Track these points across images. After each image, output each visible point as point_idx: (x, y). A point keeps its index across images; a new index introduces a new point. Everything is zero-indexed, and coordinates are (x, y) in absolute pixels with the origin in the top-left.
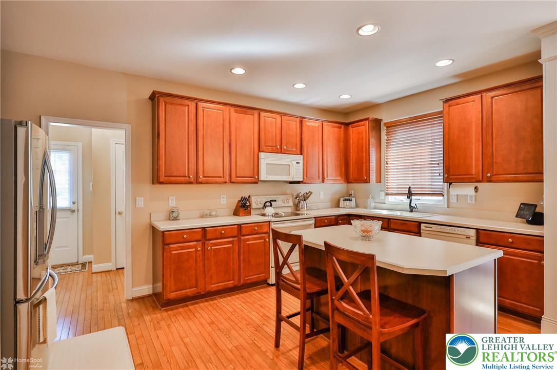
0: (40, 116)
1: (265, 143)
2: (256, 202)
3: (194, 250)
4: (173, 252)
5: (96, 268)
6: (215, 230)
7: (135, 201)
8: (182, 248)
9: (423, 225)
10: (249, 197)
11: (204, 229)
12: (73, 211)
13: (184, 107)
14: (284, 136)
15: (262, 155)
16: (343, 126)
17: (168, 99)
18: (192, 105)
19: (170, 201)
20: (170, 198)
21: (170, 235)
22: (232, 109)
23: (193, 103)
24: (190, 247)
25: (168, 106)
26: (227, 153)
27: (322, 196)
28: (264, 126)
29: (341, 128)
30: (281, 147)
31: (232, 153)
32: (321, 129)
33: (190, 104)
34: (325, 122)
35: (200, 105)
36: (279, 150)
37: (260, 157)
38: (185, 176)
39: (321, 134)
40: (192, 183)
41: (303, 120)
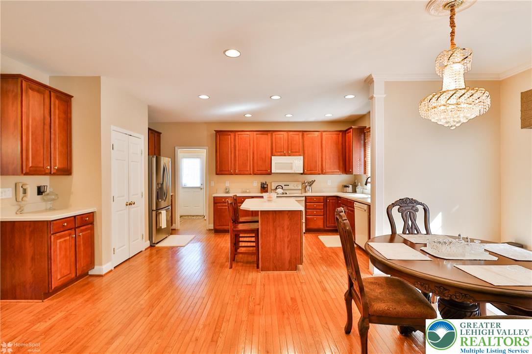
0: (175, 148)
1: (276, 150)
2: (274, 185)
3: (227, 207)
4: (219, 207)
7: (210, 183)
8: (222, 206)
9: (355, 203)
10: (266, 182)
12: (201, 189)
13: (228, 136)
14: (290, 145)
15: (272, 157)
16: (341, 133)
17: (220, 133)
18: (233, 135)
19: (226, 184)
20: (226, 182)
21: (216, 199)
22: (255, 133)
23: (233, 133)
25: (221, 136)
26: (252, 158)
27: (329, 183)
28: (275, 140)
29: (339, 134)
30: (290, 151)
31: (253, 158)
32: (319, 137)
33: (231, 134)
34: (324, 131)
35: (237, 133)
36: (287, 154)
37: (272, 159)
38: (229, 171)
39: (320, 141)
40: (232, 174)
41: (305, 133)
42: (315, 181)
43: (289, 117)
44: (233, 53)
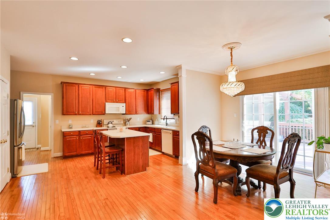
0: (20, 92)
1: (108, 99)
2: (105, 122)
3: (75, 139)
4: (67, 139)
5: (42, 149)
6: (84, 132)
7: (55, 122)
8: (71, 138)
9: (162, 130)
10: (101, 120)
11: (79, 131)
12: (33, 126)
13: (73, 87)
14: (117, 96)
15: (107, 103)
16: (146, 91)
17: (67, 84)
18: (77, 86)
19: (69, 122)
20: (69, 120)
21: (66, 133)
22: (94, 86)
23: (77, 85)
24: (74, 138)
25: (67, 87)
26: (91, 103)
27: (138, 120)
28: (108, 92)
29: (145, 91)
30: (116, 100)
31: (93, 103)
32: (135, 92)
33: (76, 85)
34: (137, 89)
35: (80, 86)
36: (115, 102)
37: (106, 104)
38: (74, 112)
39: (135, 94)
40: (76, 115)
41: (126, 89)
42: (131, 118)
43: (120, 78)
44: (127, 40)
